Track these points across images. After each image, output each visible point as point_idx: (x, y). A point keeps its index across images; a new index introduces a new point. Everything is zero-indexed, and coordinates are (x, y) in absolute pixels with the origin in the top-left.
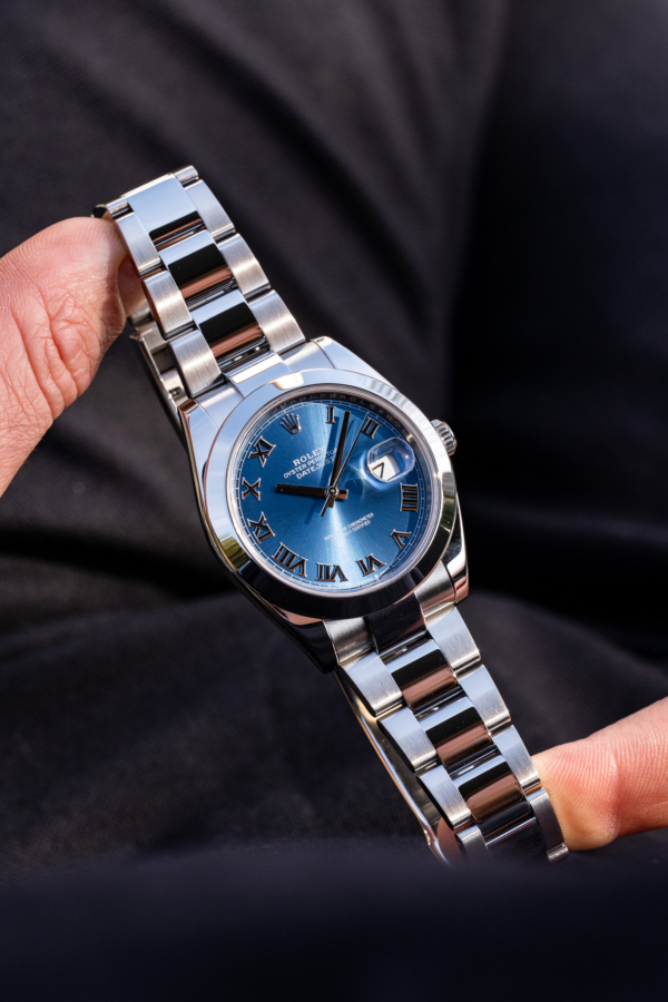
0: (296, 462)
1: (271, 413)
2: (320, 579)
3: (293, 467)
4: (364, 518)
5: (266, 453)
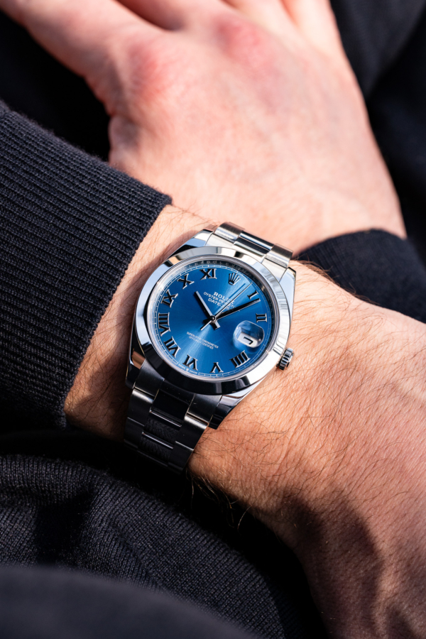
5: (208, 276)
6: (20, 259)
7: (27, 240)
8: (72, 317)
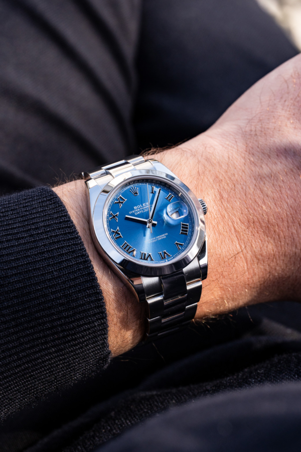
0: (135, 208)
1: (126, 185)
2: (141, 259)
3: (134, 209)
4: (163, 235)
5: (122, 203)
6: (23, 279)
7: (16, 265)
8: (80, 285)
